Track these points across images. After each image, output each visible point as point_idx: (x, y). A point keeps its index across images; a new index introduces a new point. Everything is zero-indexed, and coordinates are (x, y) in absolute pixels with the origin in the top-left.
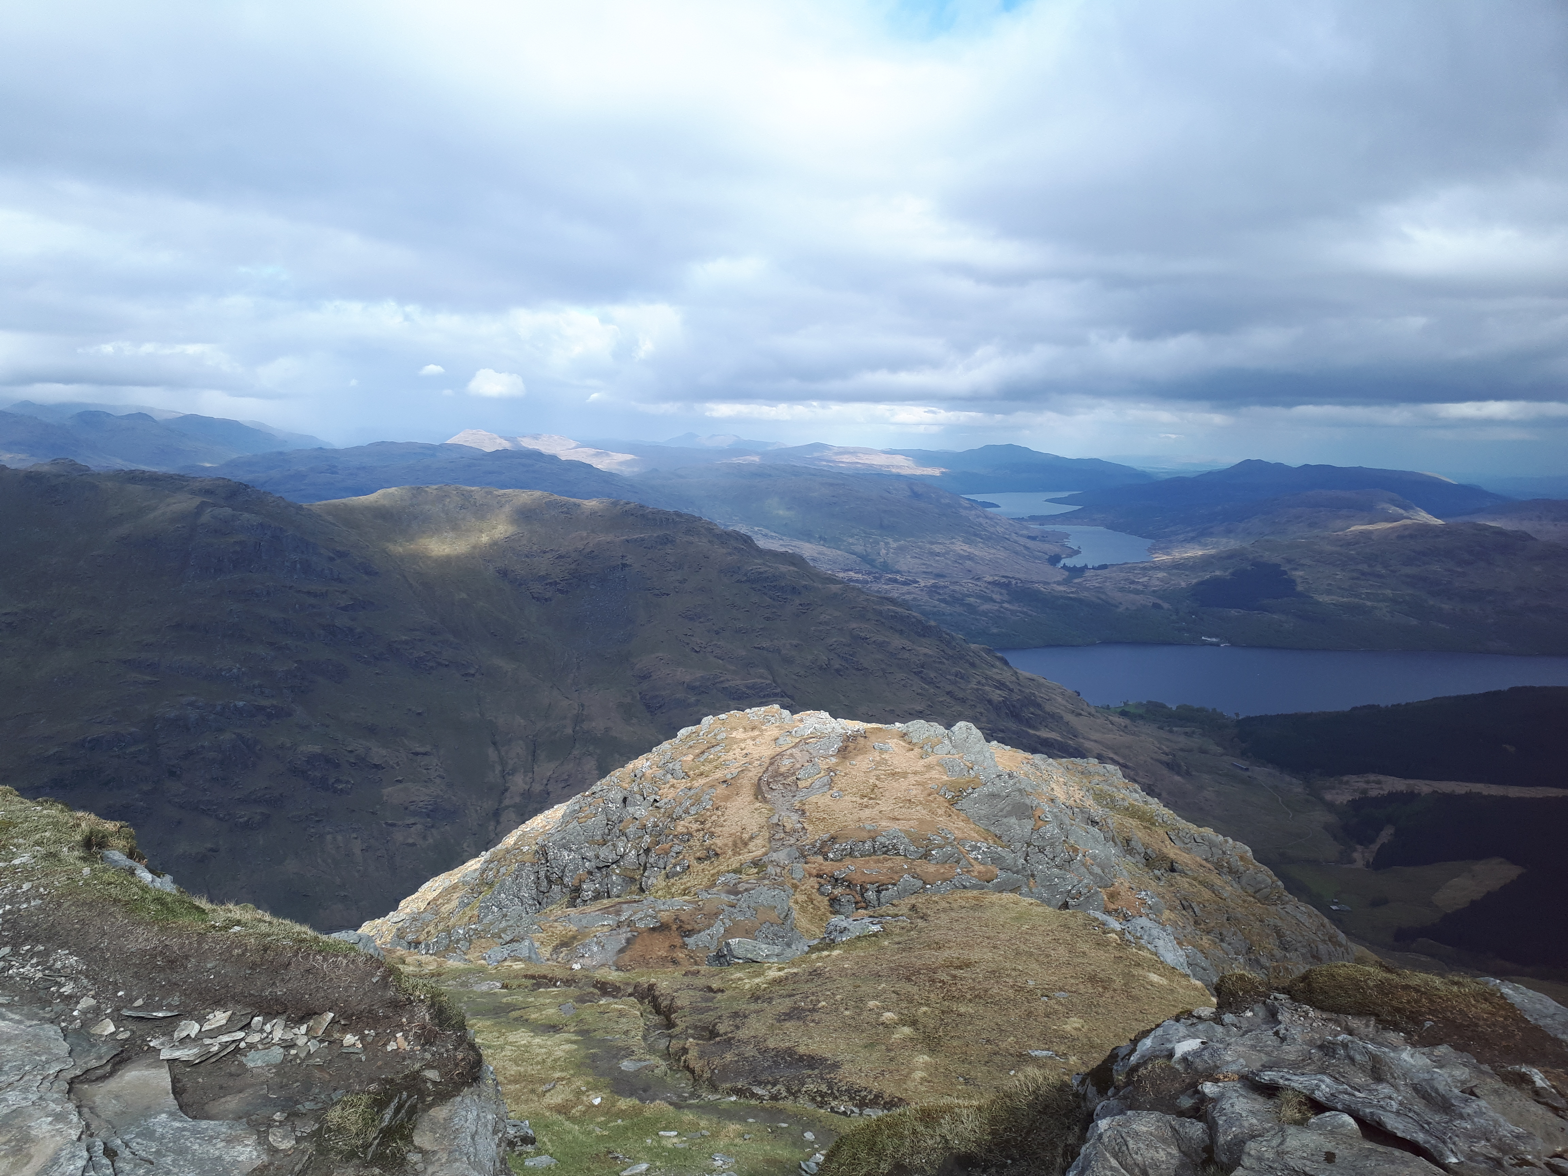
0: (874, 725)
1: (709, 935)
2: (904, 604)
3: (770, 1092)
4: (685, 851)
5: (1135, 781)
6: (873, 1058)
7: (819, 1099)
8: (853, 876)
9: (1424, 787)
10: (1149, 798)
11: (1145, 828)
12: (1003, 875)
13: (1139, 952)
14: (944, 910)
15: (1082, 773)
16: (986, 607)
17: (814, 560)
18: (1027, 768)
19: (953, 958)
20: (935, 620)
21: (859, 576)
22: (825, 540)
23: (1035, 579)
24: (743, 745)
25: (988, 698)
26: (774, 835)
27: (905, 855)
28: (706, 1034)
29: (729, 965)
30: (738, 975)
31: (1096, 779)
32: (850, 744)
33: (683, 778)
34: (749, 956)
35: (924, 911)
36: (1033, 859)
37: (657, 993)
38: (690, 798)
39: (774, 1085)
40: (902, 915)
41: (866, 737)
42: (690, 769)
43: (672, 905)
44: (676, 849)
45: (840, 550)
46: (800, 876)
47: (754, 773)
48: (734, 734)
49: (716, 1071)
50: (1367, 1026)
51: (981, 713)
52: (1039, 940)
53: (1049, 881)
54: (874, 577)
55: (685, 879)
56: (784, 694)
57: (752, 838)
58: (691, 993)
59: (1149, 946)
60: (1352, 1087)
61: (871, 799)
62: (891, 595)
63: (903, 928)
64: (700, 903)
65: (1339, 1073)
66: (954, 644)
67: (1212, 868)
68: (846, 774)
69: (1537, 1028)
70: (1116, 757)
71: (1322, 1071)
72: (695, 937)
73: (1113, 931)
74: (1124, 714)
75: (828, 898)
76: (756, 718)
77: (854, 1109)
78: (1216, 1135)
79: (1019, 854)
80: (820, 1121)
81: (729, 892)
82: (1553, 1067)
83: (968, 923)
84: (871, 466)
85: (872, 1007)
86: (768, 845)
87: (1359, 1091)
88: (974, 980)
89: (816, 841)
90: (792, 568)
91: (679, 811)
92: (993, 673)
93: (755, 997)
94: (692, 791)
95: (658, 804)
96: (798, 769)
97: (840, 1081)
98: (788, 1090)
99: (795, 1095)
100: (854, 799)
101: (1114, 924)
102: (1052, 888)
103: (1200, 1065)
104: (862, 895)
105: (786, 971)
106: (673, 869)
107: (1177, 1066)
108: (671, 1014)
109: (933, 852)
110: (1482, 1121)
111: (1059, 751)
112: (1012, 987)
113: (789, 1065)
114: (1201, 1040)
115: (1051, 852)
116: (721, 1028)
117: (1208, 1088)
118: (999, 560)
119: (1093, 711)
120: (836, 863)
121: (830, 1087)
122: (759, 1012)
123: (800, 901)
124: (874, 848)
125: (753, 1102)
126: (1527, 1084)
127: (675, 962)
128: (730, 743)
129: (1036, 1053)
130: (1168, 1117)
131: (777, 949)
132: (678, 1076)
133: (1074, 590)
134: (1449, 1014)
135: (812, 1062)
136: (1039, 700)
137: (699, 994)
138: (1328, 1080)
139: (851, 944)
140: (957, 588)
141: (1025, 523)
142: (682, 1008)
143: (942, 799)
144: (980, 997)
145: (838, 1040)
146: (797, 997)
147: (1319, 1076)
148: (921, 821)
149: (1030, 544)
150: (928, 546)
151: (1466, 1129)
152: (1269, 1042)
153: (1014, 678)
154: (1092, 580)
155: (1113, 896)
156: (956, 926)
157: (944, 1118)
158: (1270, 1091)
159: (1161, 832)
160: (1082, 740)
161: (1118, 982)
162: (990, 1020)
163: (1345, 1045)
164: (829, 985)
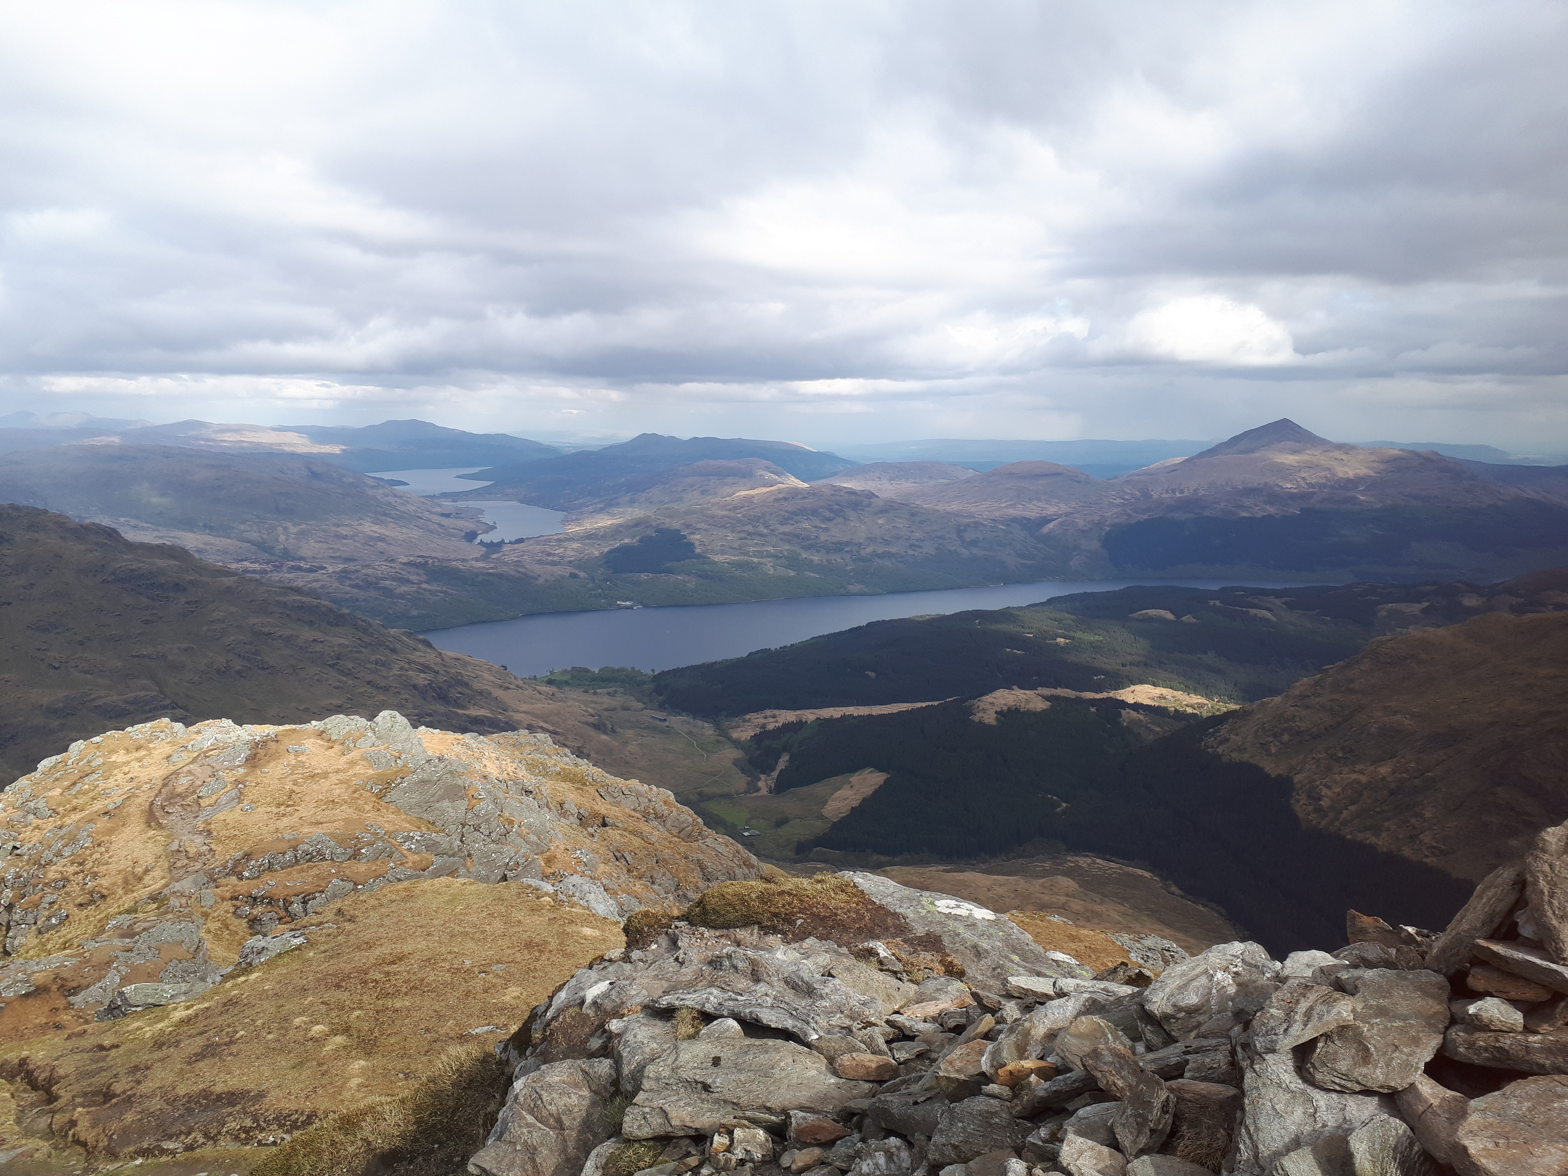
0: (287, 727)
1: (101, 988)
2: (311, 593)
3: (184, 1143)
4: (60, 899)
5: (566, 746)
6: (303, 1077)
7: (243, 1136)
8: (274, 891)
9: (810, 715)
10: (579, 760)
11: (577, 789)
12: (438, 861)
13: (573, 910)
14: (374, 908)
15: (514, 745)
16: (404, 589)
17: (199, 551)
18: (458, 749)
19: (385, 954)
20: (348, 607)
21: (257, 566)
22: (211, 528)
23: (452, 557)
24: (126, 769)
25: (412, 683)
26: (175, 863)
27: (332, 859)
28: (100, 1099)
29: (125, 1015)
30: (136, 1024)
31: (528, 749)
32: (260, 751)
33: (51, 816)
34: (150, 1001)
35: (351, 913)
36: (468, 839)
37: (31, 1067)
38: (62, 838)
39: (188, 1134)
40: (327, 922)
41: (277, 741)
42: (59, 805)
43: (50, 963)
44: (49, 899)
45: (229, 538)
46: (211, 903)
47: (143, 799)
48: (114, 758)
49: (115, 1137)
50: (752, 935)
51: (406, 699)
52: (473, 918)
53: (485, 857)
54: (274, 566)
55: (64, 931)
56: (174, 706)
57: (147, 871)
58: (77, 1057)
59: (581, 902)
60: (735, 993)
61: (288, 806)
62: (295, 584)
63: (329, 935)
64: (85, 955)
65: (725, 983)
66: (371, 630)
67: (640, 816)
68: (257, 784)
69: (881, 907)
70: (545, 725)
71: (711, 984)
72: (83, 993)
73: (547, 894)
74: (550, 682)
75: (246, 920)
76: (140, 736)
77: (284, 1136)
78: (621, 1066)
79: (454, 837)
80: (245, 1160)
81: (123, 936)
82: (894, 938)
83: (399, 916)
84: (259, 444)
85: (298, 1024)
86: (168, 876)
87: (741, 995)
88: (408, 972)
89: (227, 862)
90: (173, 562)
91: (48, 855)
92: (416, 656)
93: (158, 1044)
94: (64, 830)
95: (18, 852)
96: (199, 786)
97: (267, 1110)
98: (206, 1135)
99: (214, 1139)
100: (269, 809)
101: (548, 887)
102: (490, 863)
103: (608, 1005)
104: (286, 910)
105: (195, 1008)
106: (47, 923)
107: (588, 1011)
108: (52, 1086)
109: (363, 851)
110: (837, 997)
111: (489, 726)
112: (449, 970)
113: (206, 1108)
114: (608, 982)
115: (486, 829)
116: (118, 1088)
117: (614, 1025)
118: (413, 540)
119: (521, 683)
120: (253, 881)
121: (255, 1120)
122: (164, 1059)
123: (212, 929)
124: (296, 857)
125: (164, 1159)
126: (874, 957)
127: (58, 1027)
128: (109, 769)
129: (477, 1030)
130: (579, 1062)
131: (184, 987)
132: (65, 1154)
133: (492, 565)
134: (815, 909)
135: (232, 1098)
136: (466, 679)
137: (86, 1056)
138: (715, 991)
139: (271, 964)
140: (370, 571)
141: (436, 501)
142: (67, 1076)
143: (369, 794)
144: (416, 987)
145: (262, 1068)
146: (210, 1032)
147: (708, 990)
148: (347, 821)
149: (445, 521)
150: (333, 528)
151: (825, 1007)
152: (671, 969)
153: (439, 660)
154: (509, 555)
155: (549, 861)
156: (387, 921)
157: (365, 1121)
158: (667, 1014)
159: (592, 790)
160: (511, 713)
161: (554, 943)
162: (428, 1009)
163: (729, 957)
164: (247, 1013)
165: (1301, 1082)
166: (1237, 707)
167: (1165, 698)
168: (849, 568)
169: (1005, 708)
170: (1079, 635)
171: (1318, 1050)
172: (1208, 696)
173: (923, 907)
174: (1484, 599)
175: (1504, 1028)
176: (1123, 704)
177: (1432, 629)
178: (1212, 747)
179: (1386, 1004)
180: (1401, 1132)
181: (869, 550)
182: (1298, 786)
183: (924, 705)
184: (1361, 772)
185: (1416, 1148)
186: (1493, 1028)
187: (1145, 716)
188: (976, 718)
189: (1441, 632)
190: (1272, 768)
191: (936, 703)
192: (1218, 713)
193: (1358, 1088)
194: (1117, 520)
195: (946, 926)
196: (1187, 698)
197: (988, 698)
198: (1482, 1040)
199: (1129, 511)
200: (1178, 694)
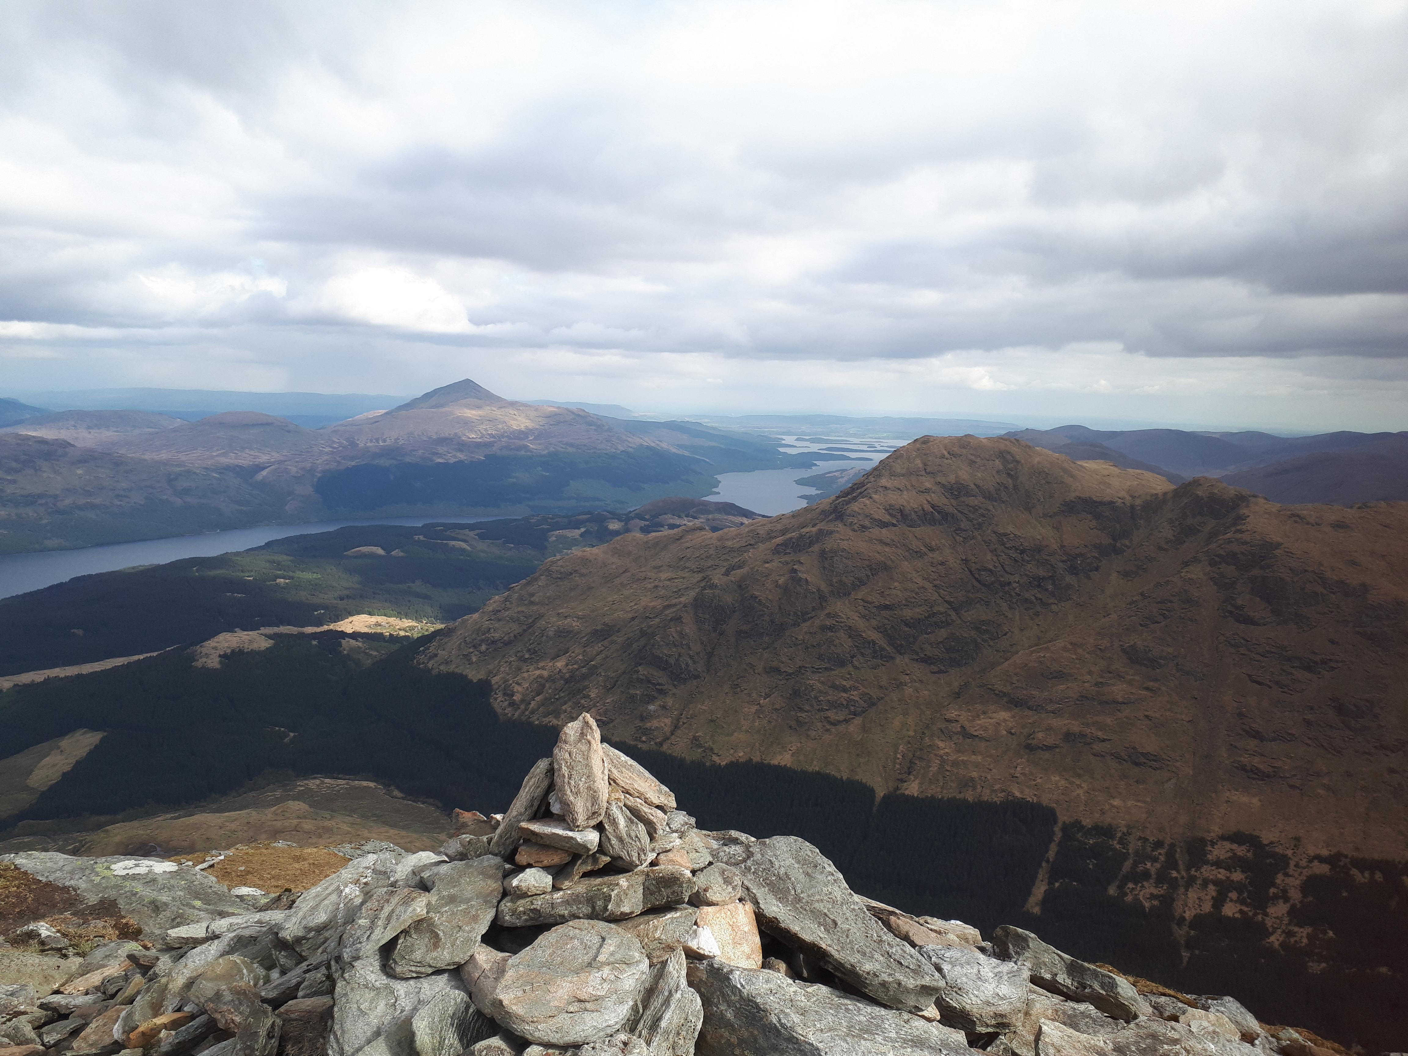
82: (62, 913)
126: (33, 939)
165: (385, 978)
166: (443, 626)
167: (380, 625)
168: (45, 522)
169: (229, 651)
170: (299, 574)
171: (399, 946)
172: (418, 619)
173: (97, 874)
174: (623, 524)
175: (538, 892)
176: (343, 635)
177: (588, 549)
178: (423, 663)
179: (455, 892)
180: (459, 1000)
181: (68, 502)
182: (495, 687)
183: (141, 657)
184: (543, 668)
185: (471, 1010)
186: (530, 894)
187: (363, 643)
188: (199, 664)
189: (595, 550)
190: (474, 675)
191: (155, 654)
192: (427, 633)
193: (430, 970)
194: (327, 467)
195: (122, 887)
196: (400, 622)
197: (211, 643)
198: (522, 905)
199: (338, 459)
200: (392, 620)
